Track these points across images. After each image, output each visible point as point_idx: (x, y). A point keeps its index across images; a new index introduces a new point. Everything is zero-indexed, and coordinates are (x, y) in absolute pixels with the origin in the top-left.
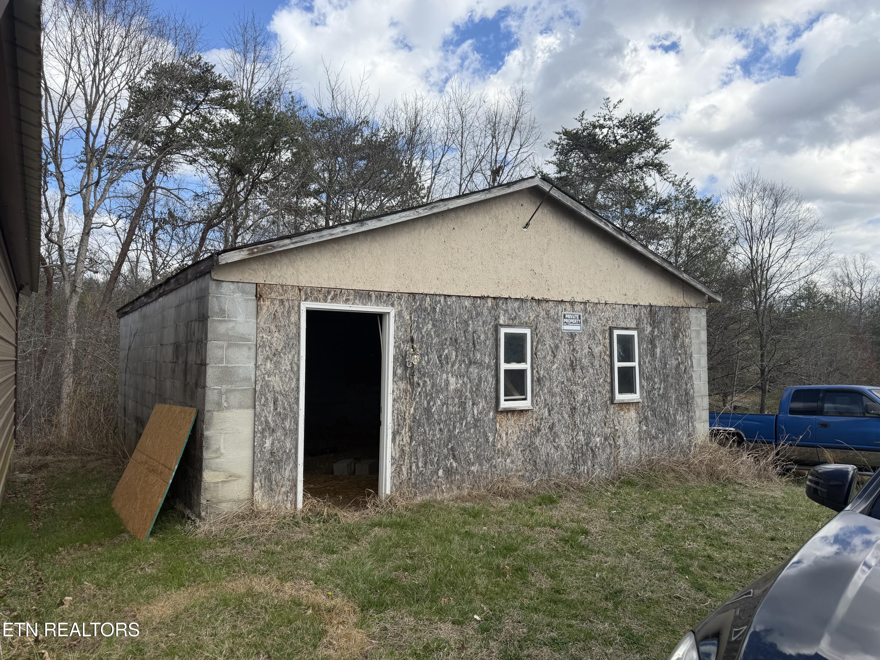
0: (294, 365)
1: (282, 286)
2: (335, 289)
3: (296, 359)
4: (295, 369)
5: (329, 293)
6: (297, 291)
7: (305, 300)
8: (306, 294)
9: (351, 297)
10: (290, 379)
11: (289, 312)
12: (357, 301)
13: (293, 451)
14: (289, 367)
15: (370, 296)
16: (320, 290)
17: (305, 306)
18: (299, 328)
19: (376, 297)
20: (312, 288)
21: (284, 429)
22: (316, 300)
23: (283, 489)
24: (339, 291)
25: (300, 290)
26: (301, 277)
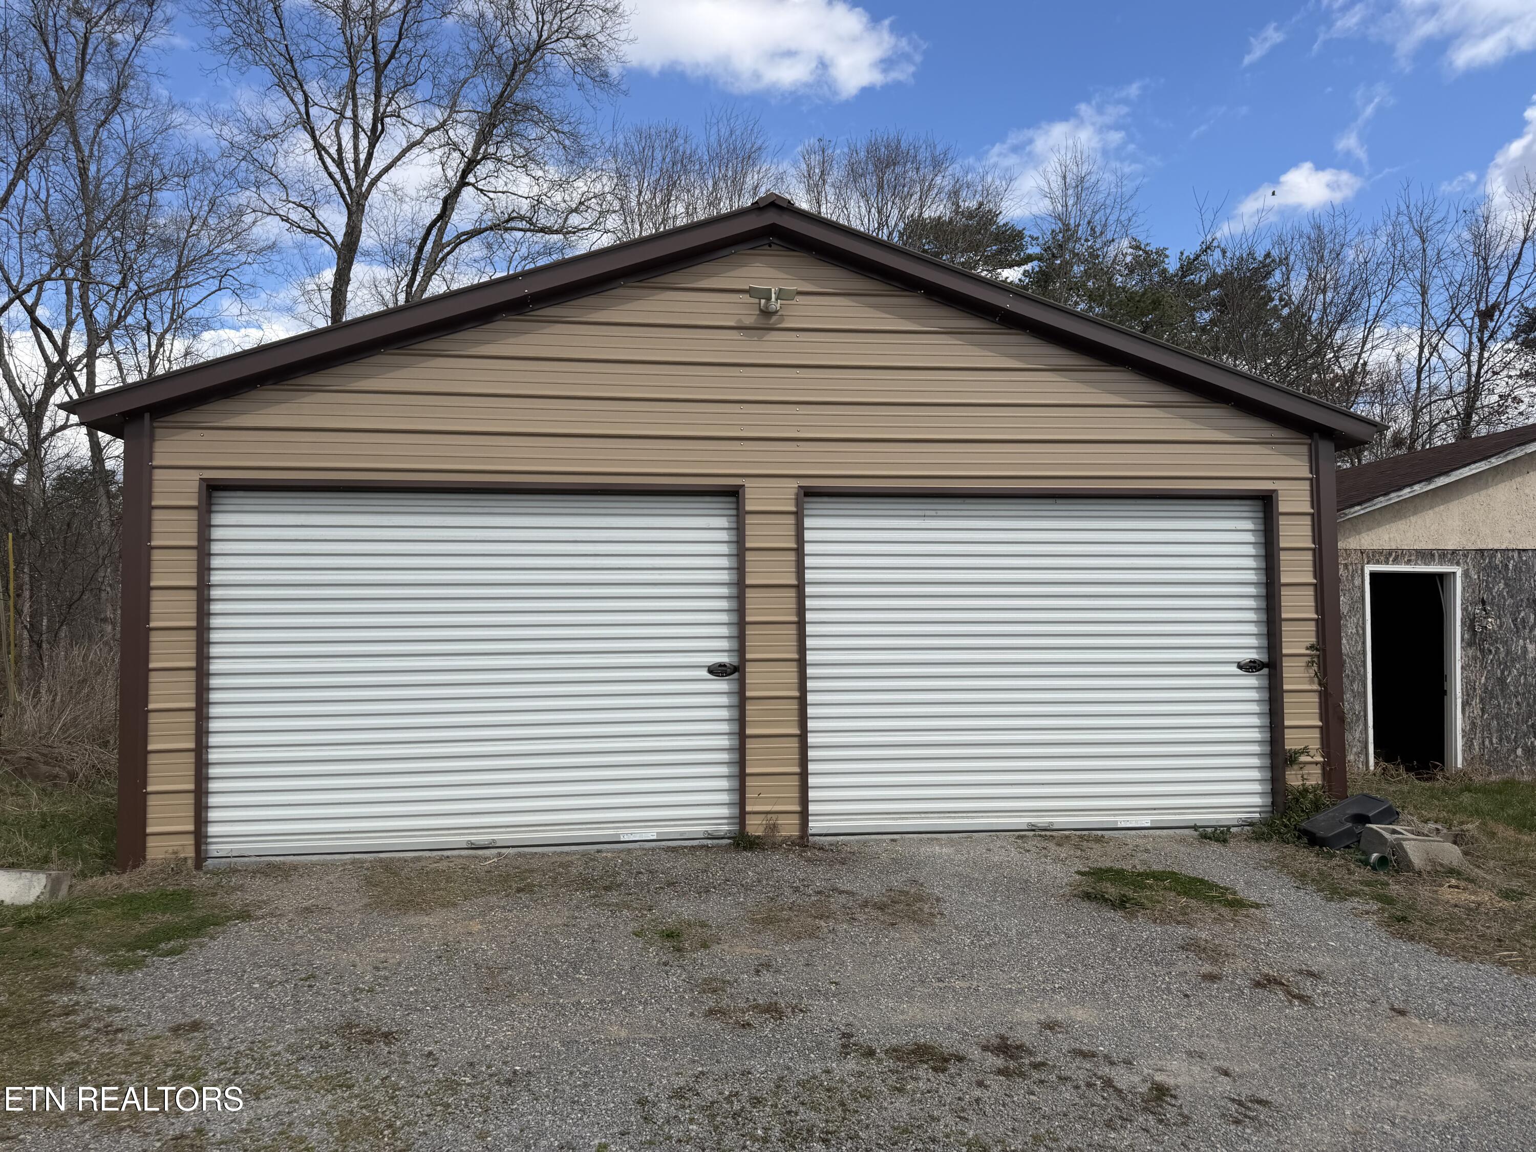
0: (1359, 629)
1: (1346, 550)
2: (1396, 550)
3: (1361, 623)
4: (1361, 632)
5: (1390, 554)
6: (1359, 554)
7: (1368, 563)
8: (1368, 557)
9: (1413, 558)
10: (1356, 642)
11: (1353, 576)
12: (1419, 562)
13: (1362, 713)
14: (1354, 631)
15: (1433, 555)
16: (1381, 552)
17: (1369, 569)
18: (1363, 592)
19: (1440, 556)
20: (1374, 551)
21: (1353, 691)
22: (1378, 562)
23: (1355, 750)
24: (1400, 552)
25: (1362, 553)
26: (1363, 541)
